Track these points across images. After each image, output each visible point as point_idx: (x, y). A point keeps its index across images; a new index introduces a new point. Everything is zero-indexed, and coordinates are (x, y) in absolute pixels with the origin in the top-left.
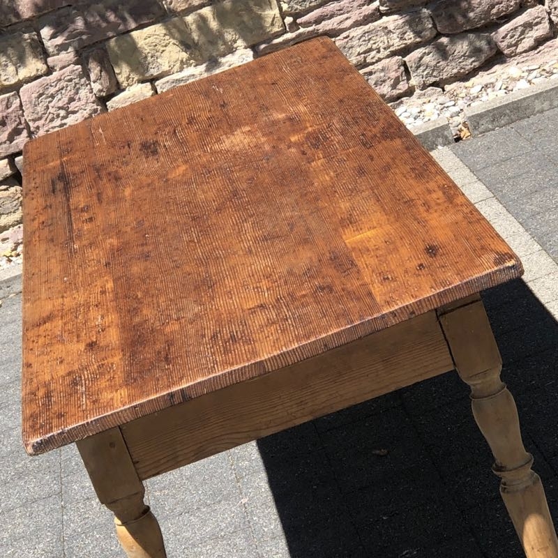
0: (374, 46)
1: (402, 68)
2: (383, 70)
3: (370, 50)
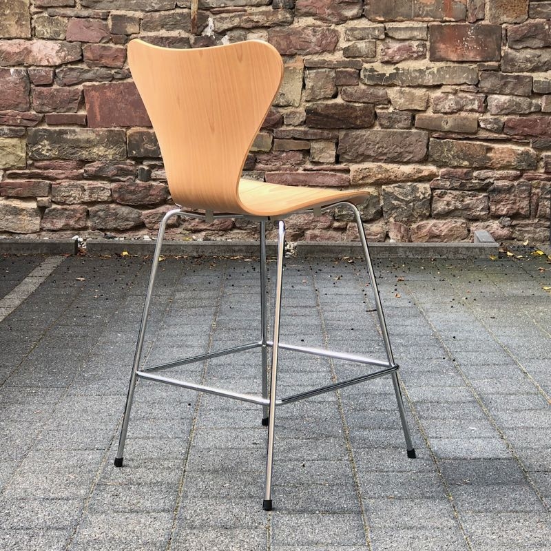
0: (73, 195)
1: (85, 214)
2: (73, 210)
3: (70, 196)
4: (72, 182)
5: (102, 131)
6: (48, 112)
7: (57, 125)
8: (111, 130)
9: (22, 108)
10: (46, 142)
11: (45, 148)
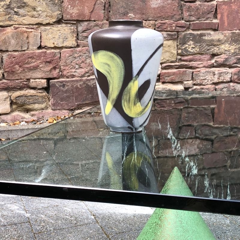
4: (207, 70)
5: (228, 33)
6: (193, 21)
7: (198, 30)
8: (234, 33)
9: (176, 18)
10: (191, 42)
11: (190, 46)
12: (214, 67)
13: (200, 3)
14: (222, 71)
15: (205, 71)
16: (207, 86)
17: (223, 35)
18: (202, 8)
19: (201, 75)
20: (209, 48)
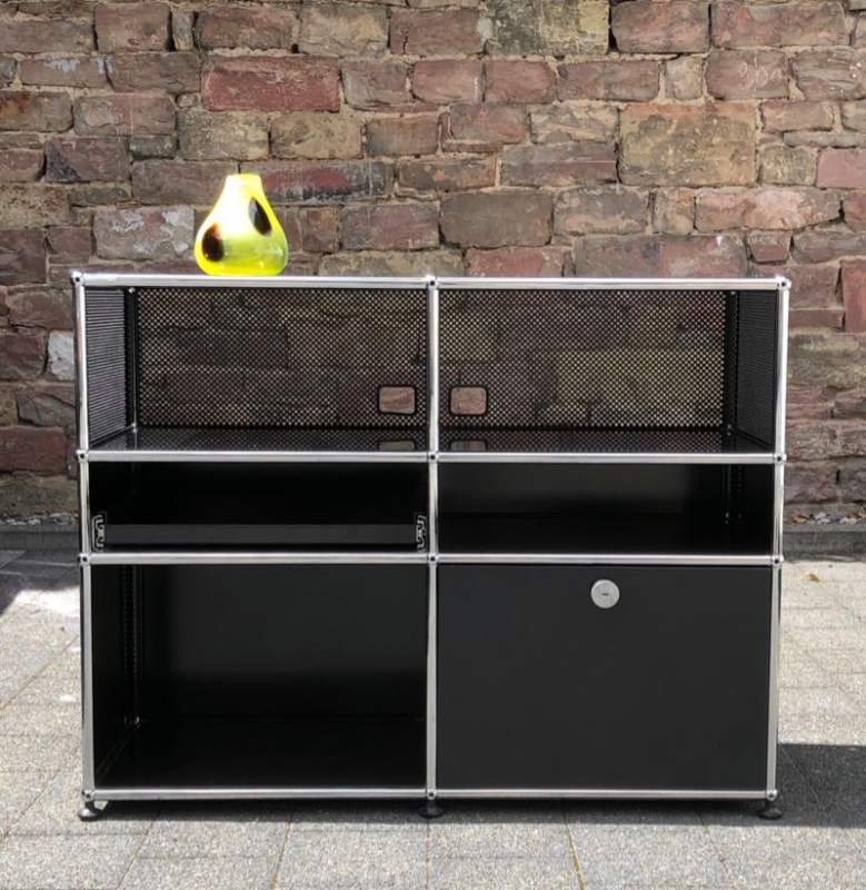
12: (833, 416)
13: (796, 264)
14: (854, 429)
15: (806, 427)
16: (815, 462)
17: (856, 339)
18: (801, 277)
19: (797, 435)
20: (819, 372)
